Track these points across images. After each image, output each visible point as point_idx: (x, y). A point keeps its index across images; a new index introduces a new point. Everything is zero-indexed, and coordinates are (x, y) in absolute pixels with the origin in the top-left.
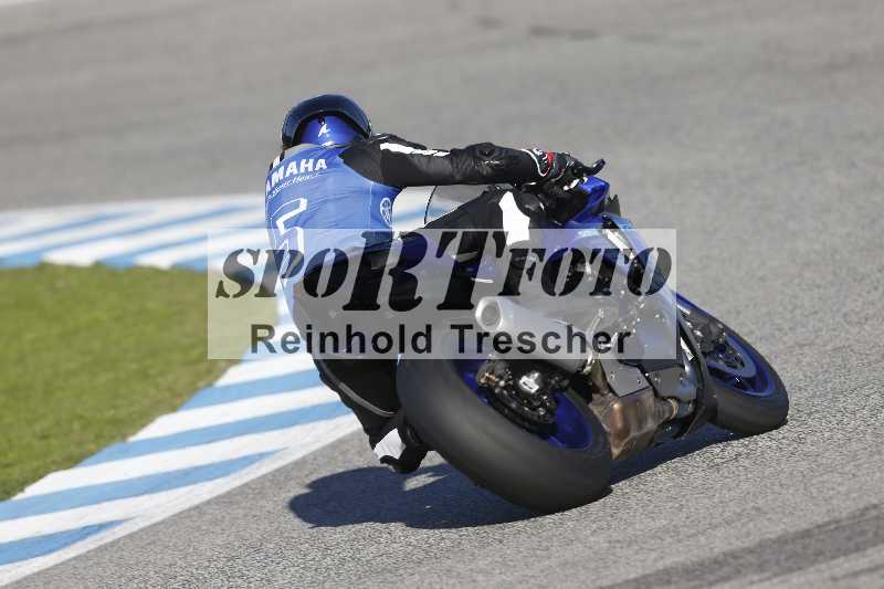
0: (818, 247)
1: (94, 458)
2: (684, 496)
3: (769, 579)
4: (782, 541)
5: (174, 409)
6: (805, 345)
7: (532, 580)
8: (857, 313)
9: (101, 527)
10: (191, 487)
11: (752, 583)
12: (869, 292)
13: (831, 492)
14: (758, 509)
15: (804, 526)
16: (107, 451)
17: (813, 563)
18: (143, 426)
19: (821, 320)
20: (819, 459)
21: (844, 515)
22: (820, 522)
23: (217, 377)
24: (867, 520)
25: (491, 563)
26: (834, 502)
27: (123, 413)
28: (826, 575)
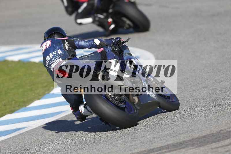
0: (209, 62)
1: (18, 111)
2: (173, 126)
3: (195, 148)
4: (198, 138)
5: (39, 99)
6: (205, 88)
7: (132, 146)
8: (218, 80)
9: (19, 129)
10: (44, 119)
11: (190, 149)
12: (222, 74)
13: (211, 126)
14: (192, 130)
15: (204, 135)
16: (21, 109)
17: (207, 144)
18: (31, 103)
19: (209, 81)
20: (208, 117)
21: (215, 132)
22: (208, 134)
23: (50, 91)
24: (221, 134)
25: (122, 141)
26: (212, 129)
27: (25, 100)
28: (210, 148)
